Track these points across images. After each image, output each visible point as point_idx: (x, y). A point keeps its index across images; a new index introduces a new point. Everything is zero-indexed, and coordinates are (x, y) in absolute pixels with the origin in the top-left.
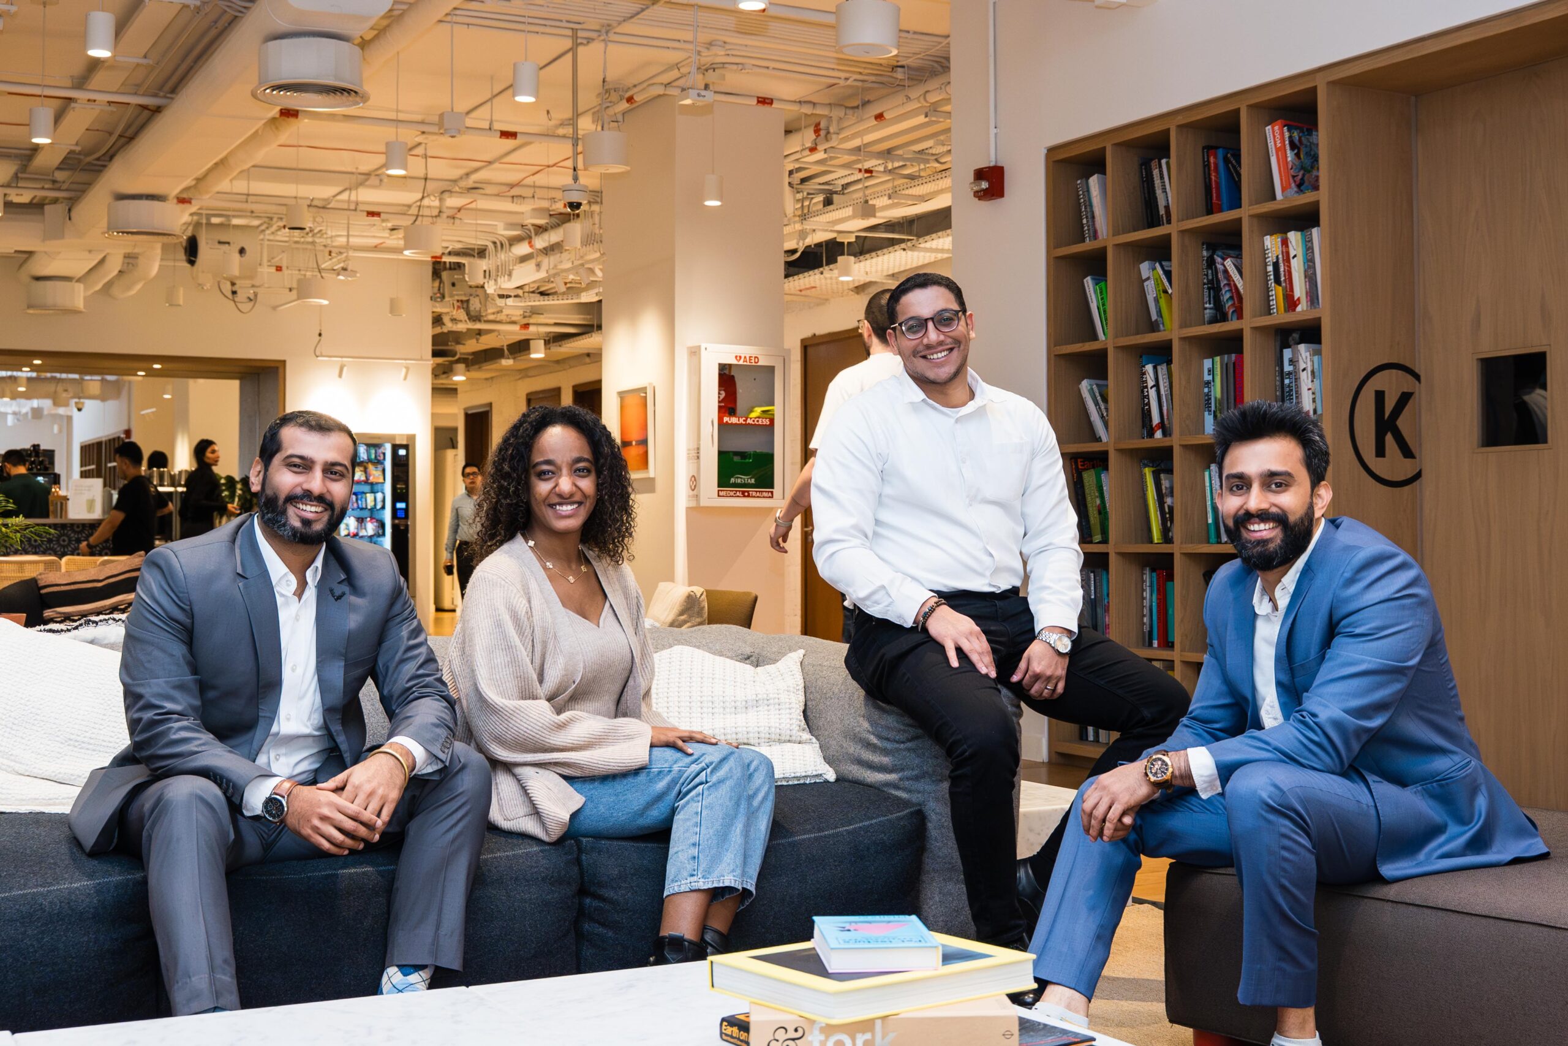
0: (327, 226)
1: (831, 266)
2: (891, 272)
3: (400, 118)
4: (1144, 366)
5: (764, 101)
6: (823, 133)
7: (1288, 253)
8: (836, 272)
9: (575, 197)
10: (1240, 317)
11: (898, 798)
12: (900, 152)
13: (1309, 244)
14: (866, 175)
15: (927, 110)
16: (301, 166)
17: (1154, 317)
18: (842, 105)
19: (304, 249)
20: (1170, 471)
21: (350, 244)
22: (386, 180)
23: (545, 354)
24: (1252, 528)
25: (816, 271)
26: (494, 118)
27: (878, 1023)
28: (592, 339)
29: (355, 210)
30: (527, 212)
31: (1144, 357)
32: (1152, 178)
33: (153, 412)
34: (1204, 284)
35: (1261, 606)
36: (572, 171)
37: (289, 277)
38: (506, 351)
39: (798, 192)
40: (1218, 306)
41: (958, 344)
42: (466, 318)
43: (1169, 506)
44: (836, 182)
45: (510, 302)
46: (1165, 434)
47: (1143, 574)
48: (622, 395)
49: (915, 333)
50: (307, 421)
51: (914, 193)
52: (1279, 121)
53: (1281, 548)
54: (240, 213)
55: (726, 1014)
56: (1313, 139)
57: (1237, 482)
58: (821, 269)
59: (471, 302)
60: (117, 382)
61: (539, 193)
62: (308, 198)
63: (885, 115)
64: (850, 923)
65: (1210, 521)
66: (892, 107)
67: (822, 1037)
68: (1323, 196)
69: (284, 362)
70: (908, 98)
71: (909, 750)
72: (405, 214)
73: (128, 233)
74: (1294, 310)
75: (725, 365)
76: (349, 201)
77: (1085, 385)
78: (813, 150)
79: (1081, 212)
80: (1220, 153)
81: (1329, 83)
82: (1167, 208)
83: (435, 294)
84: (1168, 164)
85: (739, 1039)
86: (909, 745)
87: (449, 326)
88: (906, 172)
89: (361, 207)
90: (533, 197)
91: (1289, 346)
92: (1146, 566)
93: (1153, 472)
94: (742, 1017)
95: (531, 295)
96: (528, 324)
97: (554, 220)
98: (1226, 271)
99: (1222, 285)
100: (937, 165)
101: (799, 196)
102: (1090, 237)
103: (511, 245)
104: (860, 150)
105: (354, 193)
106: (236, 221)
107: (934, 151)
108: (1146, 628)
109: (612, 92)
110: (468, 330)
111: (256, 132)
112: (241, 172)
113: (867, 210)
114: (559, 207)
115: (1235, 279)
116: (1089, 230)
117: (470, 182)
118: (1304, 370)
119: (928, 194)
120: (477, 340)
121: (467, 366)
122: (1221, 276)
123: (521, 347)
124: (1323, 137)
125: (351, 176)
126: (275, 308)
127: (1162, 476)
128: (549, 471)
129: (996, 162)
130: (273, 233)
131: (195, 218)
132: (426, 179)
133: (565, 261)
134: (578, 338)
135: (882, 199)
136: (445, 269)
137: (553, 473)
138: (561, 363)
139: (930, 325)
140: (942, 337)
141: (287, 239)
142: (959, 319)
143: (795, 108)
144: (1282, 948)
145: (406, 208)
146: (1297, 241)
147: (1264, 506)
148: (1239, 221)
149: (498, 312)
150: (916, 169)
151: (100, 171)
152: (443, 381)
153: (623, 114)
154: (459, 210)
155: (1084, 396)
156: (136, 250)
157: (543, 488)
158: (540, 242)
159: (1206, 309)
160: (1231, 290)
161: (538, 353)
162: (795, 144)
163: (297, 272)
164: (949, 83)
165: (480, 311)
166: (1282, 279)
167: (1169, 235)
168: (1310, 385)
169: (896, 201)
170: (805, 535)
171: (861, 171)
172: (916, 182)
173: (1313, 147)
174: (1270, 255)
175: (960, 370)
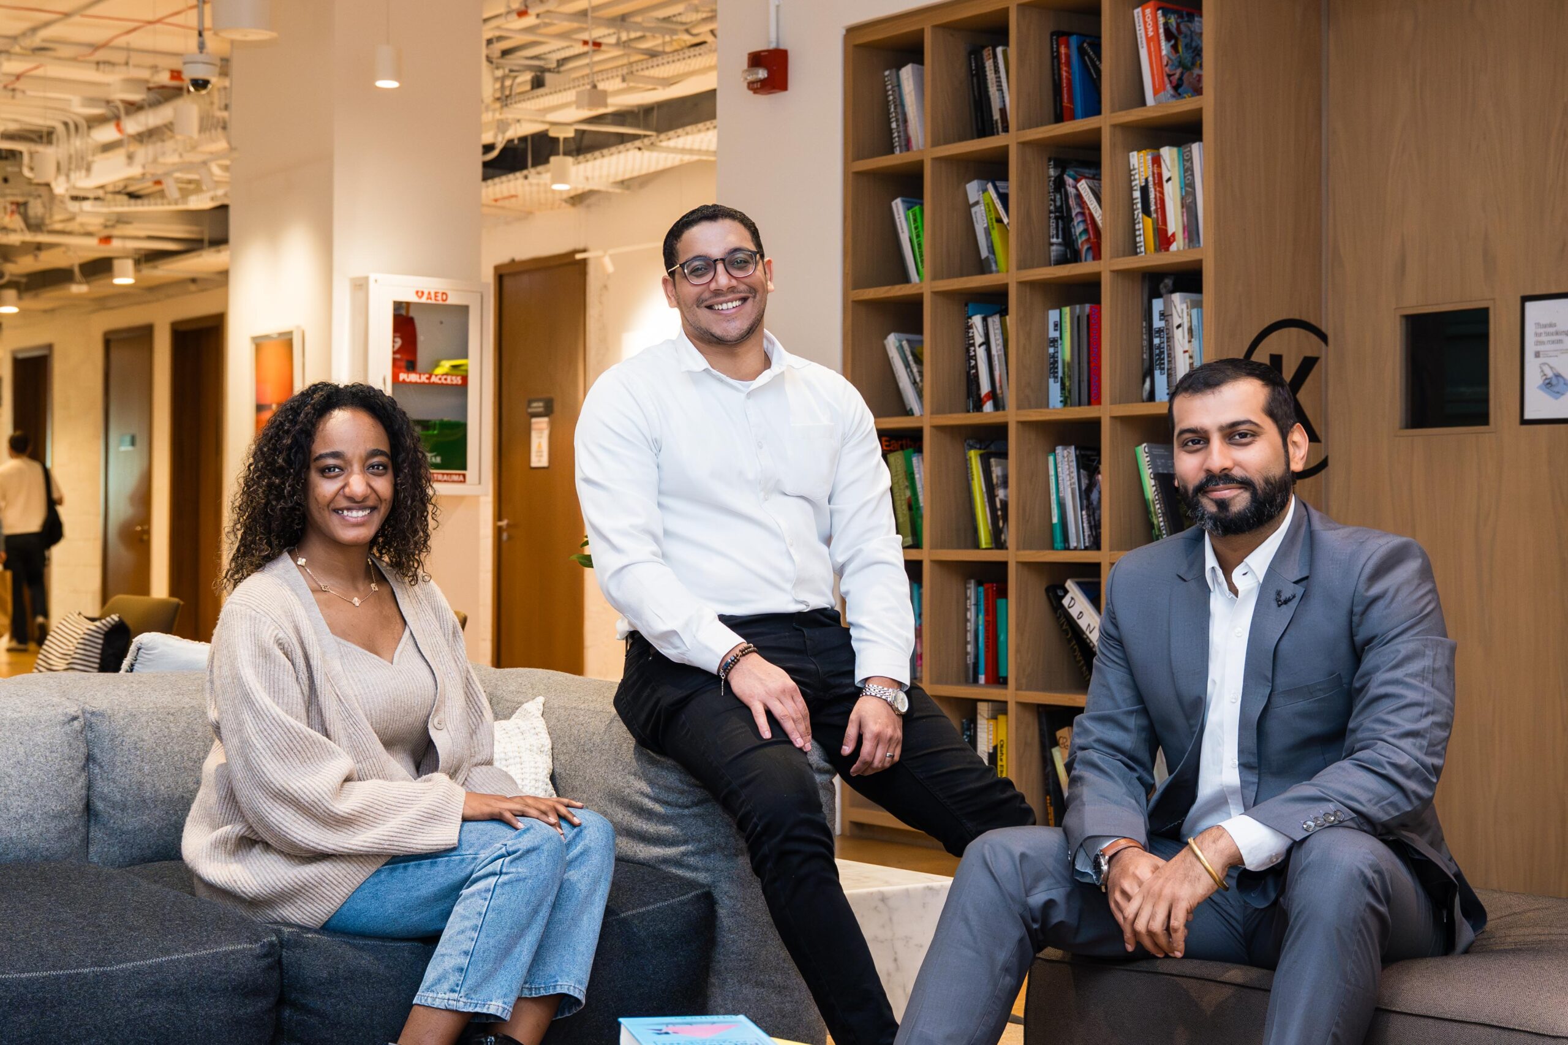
1: (540, 168)
2: (619, 178)
4: (970, 318)
7: (1160, 175)
8: (546, 177)
9: (200, 72)
10: (1097, 256)
11: (680, 878)
12: (638, 19)
13: (1188, 164)
14: (592, 48)
17: (984, 253)
20: (1003, 455)
23: (134, 278)
25: (518, 174)
28: (200, 259)
30: (116, 84)
31: (970, 305)
32: (984, 72)
34: (1051, 212)
36: (196, 32)
38: (77, 273)
39: (497, 68)
40: (1068, 240)
41: (753, 294)
42: (22, 226)
43: (1001, 501)
44: (549, 56)
45: (87, 206)
46: (998, 405)
47: (966, 589)
48: (259, 344)
49: (700, 276)
51: (656, 75)
52: (1151, 4)
56: (1196, 26)
58: (525, 172)
59: (31, 205)
61: (135, 59)
64: (667, 1024)
65: (1055, 520)
68: (1207, 103)
71: (695, 816)
74: (1167, 249)
75: (402, 303)
77: (892, 341)
78: (522, 13)
79: (888, 113)
80: (1074, 41)
82: (1003, 111)
84: (1005, 53)
86: (695, 810)
88: (644, 45)
90: (127, 64)
91: (1159, 296)
92: (971, 577)
93: (981, 456)
95: (117, 197)
96: (111, 237)
97: (152, 96)
98: (1079, 196)
99: (1074, 214)
100: (686, 37)
101: (499, 73)
102: (900, 146)
103: (89, 128)
104: (584, 15)
107: (683, 19)
108: (970, 660)
110: (24, 243)
113: (596, 96)
114: (164, 78)
115: (1091, 207)
116: (899, 137)
117: (37, 40)
118: (1179, 326)
119: (673, 77)
120: (36, 256)
121: (19, 292)
122: (1072, 202)
123: (99, 268)
124: (1209, 24)
127: (993, 460)
128: (335, 467)
129: (778, 43)
133: (169, 155)
134: (180, 257)
135: (613, 81)
137: (341, 469)
138: (155, 290)
139: (720, 267)
140: (734, 282)
142: (757, 263)
146: (1172, 160)
148: (1098, 131)
149: (68, 220)
150: (659, 41)
154: (18, 77)
155: (890, 355)
157: (326, 488)
158: (133, 125)
159: (1052, 244)
160: (1084, 221)
161: (124, 278)
162: (497, 5)
165: (43, 219)
166: (1153, 208)
167: (1006, 147)
168: (1187, 347)
169: (632, 84)
170: (498, 532)
171: (585, 43)
172: (660, 60)
173: (1195, 38)
174: (1137, 176)
175: (754, 328)
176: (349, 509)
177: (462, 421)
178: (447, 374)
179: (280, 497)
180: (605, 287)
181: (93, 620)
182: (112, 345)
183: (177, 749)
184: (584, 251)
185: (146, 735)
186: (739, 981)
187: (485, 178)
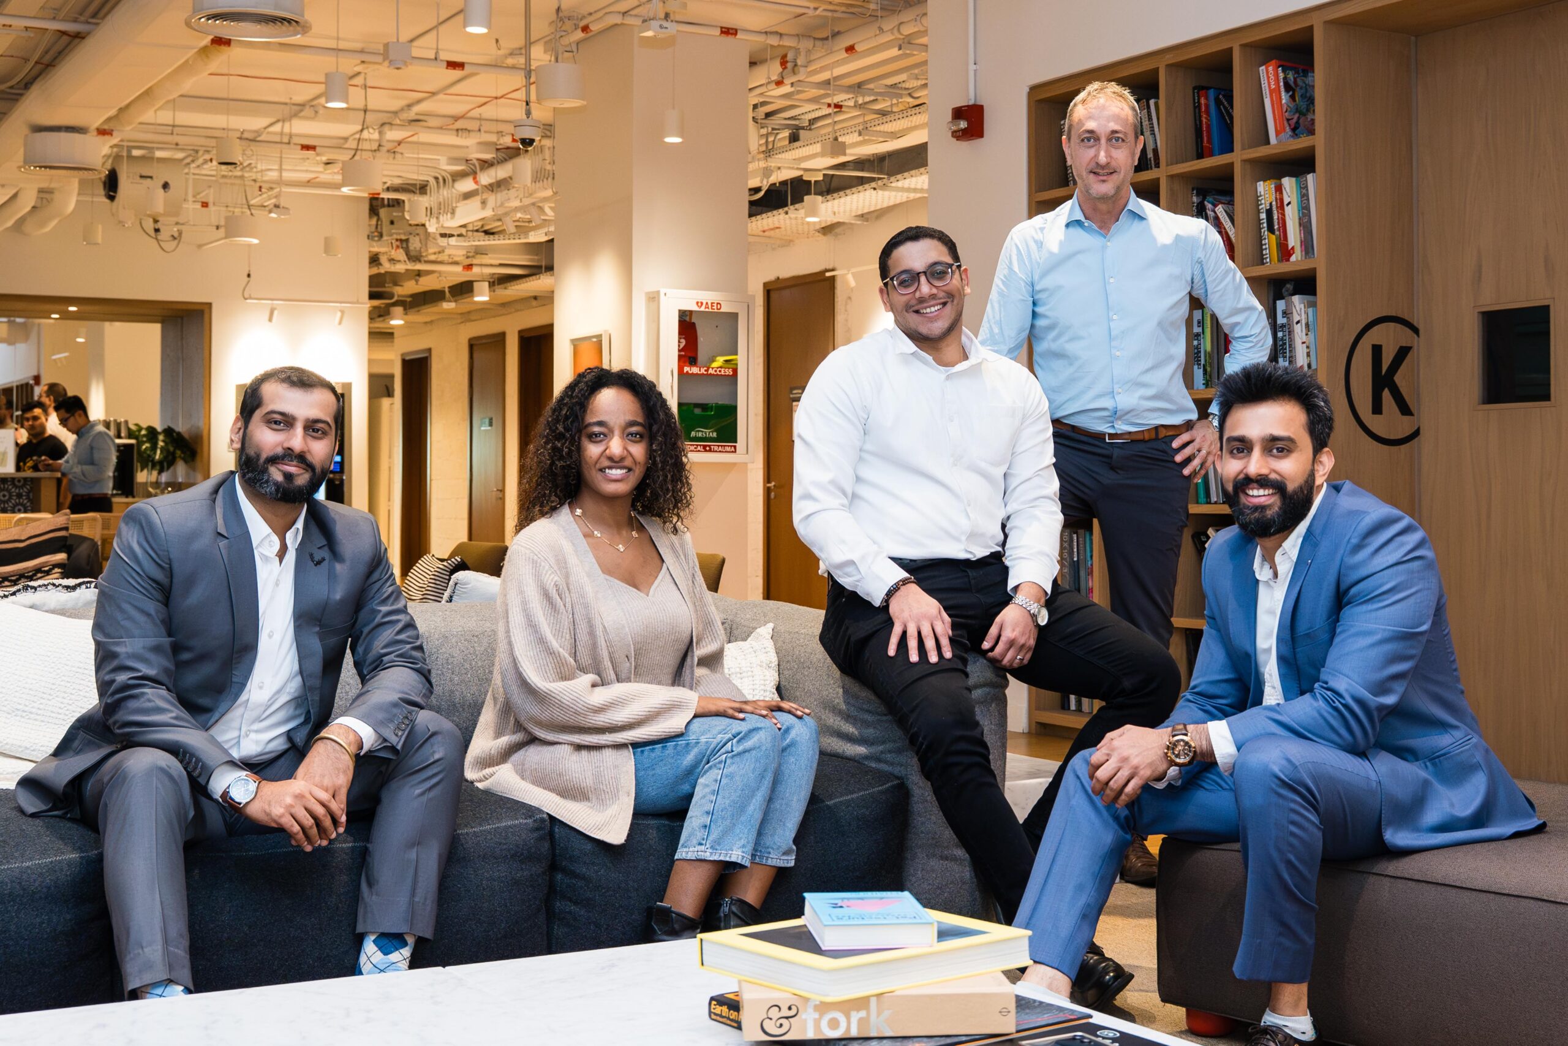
0: (257, 160)
1: (797, 206)
2: (860, 213)
3: (341, 47)
5: (728, 31)
6: (790, 65)
7: (1282, 201)
8: (802, 212)
9: (527, 133)
11: (880, 772)
12: (871, 86)
13: (1305, 192)
14: (835, 110)
15: (901, 42)
16: (231, 97)
18: (810, 36)
19: (232, 184)
21: (283, 178)
22: (321, 111)
23: (490, 297)
24: (1251, 492)
25: (781, 211)
26: (440, 47)
27: (873, 1000)
28: (539, 281)
29: (289, 143)
30: (472, 147)
33: (65, 357)
35: (1262, 573)
36: (524, 104)
37: (215, 214)
38: (448, 294)
39: (762, 128)
41: (952, 298)
42: (405, 258)
44: (803, 117)
45: (453, 241)
48: (576, 343)
49: (906, 287)
50: (289, 377)
51: (886, 130)
52: (1274, 62)
53: (1279, 516)
54: (164, 146)
55: (714, 994)
56: (1309, 80)
57: (1237, 444)
58: (786, 209)
59: (411, 241)
60: (24, 324)
61: (486, 126)
62: (238, 130)
63: (856, 47)
64: (843, 899)
66: (863, 39)
67: (817, 1015)
68: (1319, 141)
69: (210, 305)
70: (880, 29)
72: (340, 148)
73: (46, 167)
74: (1288, 260)
75: (686, 311)
76: (282, 134)
78: (779, 83)
80: (1211, 93)
81: (1326, 22)
82: (1156, 151)
83: (373, 233)
84: (1156, 105)
85: (728, 1018)
87: (386, 267)
88: (877, 107)
89: (295, 140)
90: (480, 130)
91: (1282, 298)
94: (731, 996)
95: (475, 233)
96: (471, 265)
97: (501, 155)
98: (1217, 218)
100: (910, 100)
101: (764, 131)
103: (454, 181)
104: (829, 84)
105: (287, 125)
106: (159, 154)
107: (907, 85)
109: (566, 20)
110: (407, 270)
111: (187, 61)
112: (168, 102)
113: (837, 147)
114: (507, 141)
115: (1227, 227)
117: (412, 114)
118: (1298, 322)
119: (900, 131)
120: (417, 281)
121: (405, 309)
123: (464, 289)
124: (1319, 78)
125: (283, 106)
126: (200, 246)
128: (601, 434)
129: (976, 100)
130: (198, 166)
131: (115, 150)
132: (365, 111)
133: (512, 200)
134: (524, 280)
135: (851, 135)
136: (383, 206)
137: (605, 435)
138: (506, 306)
139: (923, 279)
140: (934, 291)
141: (214, 173)
142: (953, 273)
143: (761, 39)
144: (1284, 924)
145: (342, 141)
146: (1291, 188)
147: (1265, 471)
148: (1231, 166)
149: (439, 253)
150: (889, 103)
151: (17, 100)
152: (379, 325)
153: (577, 44)
154: (399, 143)
156: (53, 185)
157: (593, 450)
158: (486, 178)
161: (482, 296)
162: (760, 76)
163: (225, 209)
164: (925, 14)
165: (420, 251)
166: (1276, 227)
167: (1158, 179)
168: (1304, 339)
169: (867, 138)
170: (768, 491)
171: (829, 105)
172: (888, 118)
173: (1309, 89)
174: (1263, 202)
175: (954, 327)
176: (610, 468)
177: (734, 404)
178: (721, 367)
179: (561, 458)
180: (850, 298)
181: (442, 560)
182: (475, 348)
183: (480, 664)
184: (833, 270)
185: (456, 652)
186: (927, 856)
187: (751, 215)
